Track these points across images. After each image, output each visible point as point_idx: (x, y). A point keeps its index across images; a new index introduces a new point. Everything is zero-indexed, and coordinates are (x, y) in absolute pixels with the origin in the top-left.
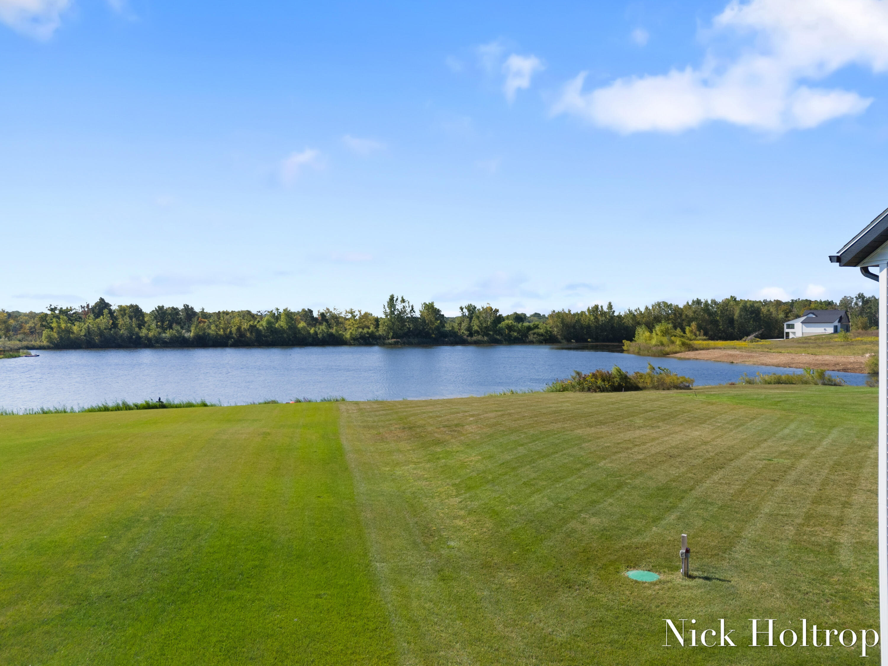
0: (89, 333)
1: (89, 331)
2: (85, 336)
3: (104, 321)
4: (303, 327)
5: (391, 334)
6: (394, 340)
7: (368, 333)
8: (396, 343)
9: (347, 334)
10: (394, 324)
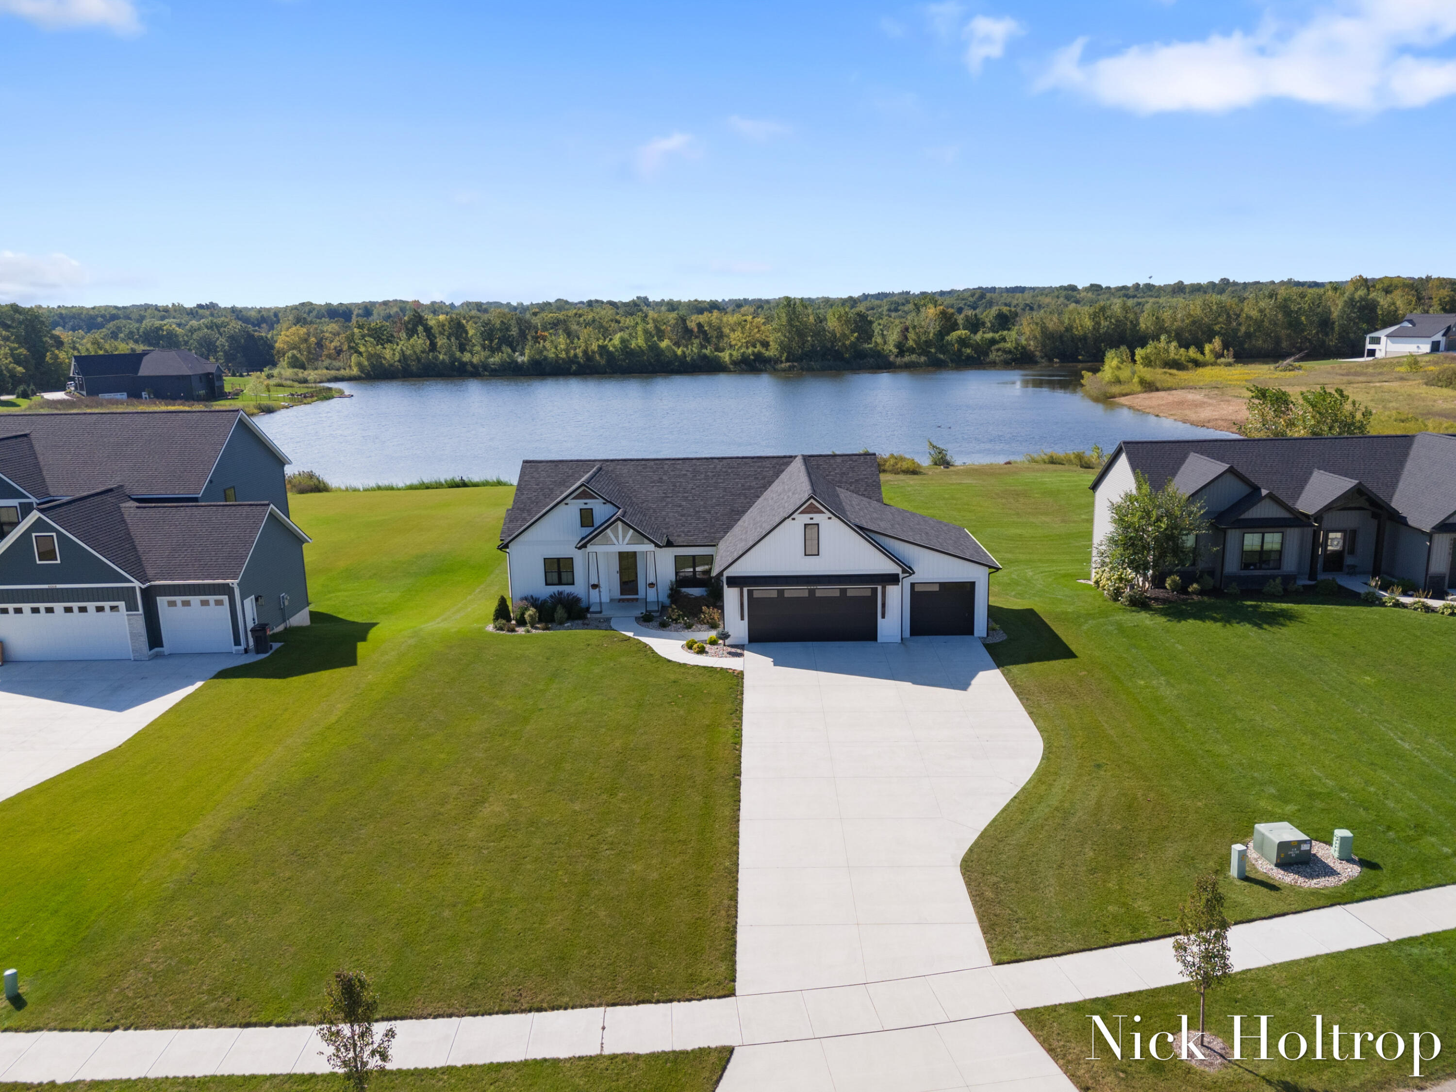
0: (404, 358)
1: (404, 357)
2: (399, 361)
3: (419, 342)
4: (668, 347)
5: (785, 355)
6: (788, 364)
7: (753, 353)
8: (791, 368)
9: (725, 356)
10: (791, 340)
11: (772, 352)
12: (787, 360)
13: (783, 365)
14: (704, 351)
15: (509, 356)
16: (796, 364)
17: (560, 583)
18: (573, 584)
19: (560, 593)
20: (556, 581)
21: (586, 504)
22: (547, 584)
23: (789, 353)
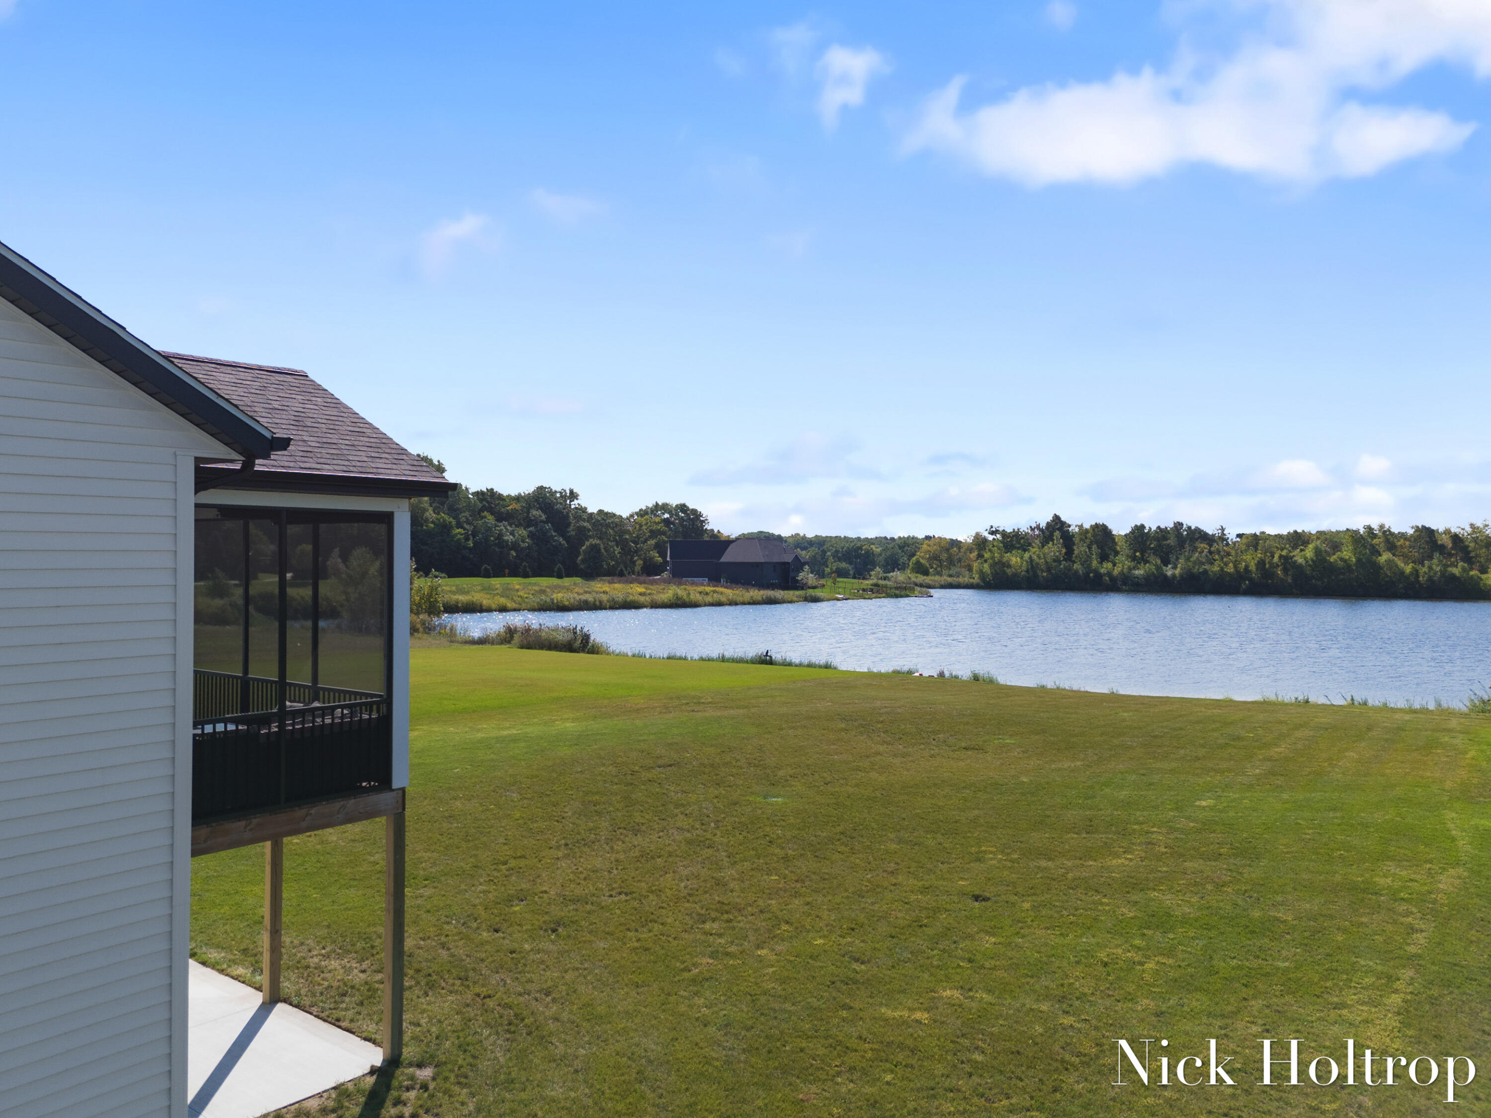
0: (1033, 568)
1: (1032, 564)
2: (1027, 571)
3: (1054, 550)
15: (1158, 568)
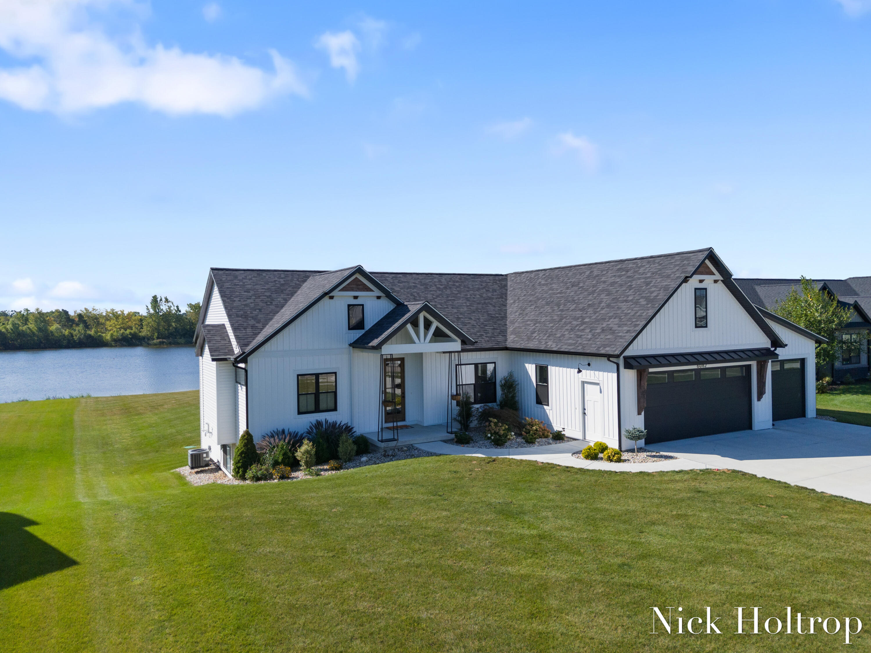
4: (57, 329)
5: (156, 334)
6: (159, 340)
7: (130, 333)
8: (161, 343)
9: (107, 337)
10: (159, 324)
11: (145, 332)
12: (158, 338)
13: (155, 341)
14: (89, 332)
16: (164, 340)
17: (317, 410)
18: (335, 409)
19: (319, 424)
20: (312, 407)
21: (356, 297)
22: (299, 413)
23: (158, 333)
